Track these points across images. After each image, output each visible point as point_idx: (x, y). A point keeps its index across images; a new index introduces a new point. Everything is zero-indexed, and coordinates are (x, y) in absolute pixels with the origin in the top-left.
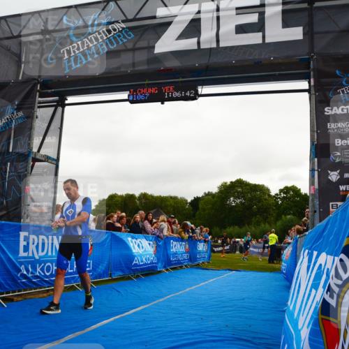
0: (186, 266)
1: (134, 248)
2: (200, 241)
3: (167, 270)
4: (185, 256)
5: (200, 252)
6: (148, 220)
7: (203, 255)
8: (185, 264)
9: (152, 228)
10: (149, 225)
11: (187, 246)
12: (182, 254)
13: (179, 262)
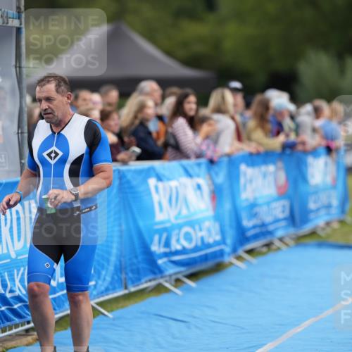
0: (281, 239)
1: (161, 209)
2: (314, 152)
3: (239, 258)
4: (279, 210)
5: (317, 191)
6: (185, 115)
7: (323, 199)
8: (280, 233)
9: (199, 140)
10: (189, 132)
11: (282, 177)
12: (268, 204)
13: (264, 231)
